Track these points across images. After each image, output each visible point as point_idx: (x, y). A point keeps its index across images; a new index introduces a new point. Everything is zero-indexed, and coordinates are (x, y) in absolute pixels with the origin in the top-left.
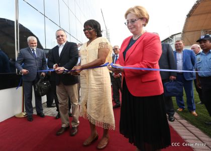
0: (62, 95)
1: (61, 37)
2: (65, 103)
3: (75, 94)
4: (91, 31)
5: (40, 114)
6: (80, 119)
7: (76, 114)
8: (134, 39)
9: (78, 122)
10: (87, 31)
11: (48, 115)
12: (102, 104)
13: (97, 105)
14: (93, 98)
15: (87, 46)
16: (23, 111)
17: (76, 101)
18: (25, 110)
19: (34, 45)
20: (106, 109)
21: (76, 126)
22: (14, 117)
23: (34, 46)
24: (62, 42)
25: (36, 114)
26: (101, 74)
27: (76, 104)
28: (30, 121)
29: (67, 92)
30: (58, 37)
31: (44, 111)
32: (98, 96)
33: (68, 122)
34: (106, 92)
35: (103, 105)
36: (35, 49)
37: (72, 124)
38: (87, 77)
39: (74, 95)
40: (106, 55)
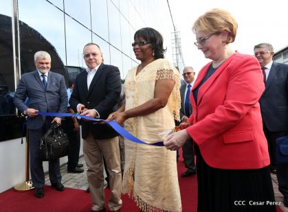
0: (93, 155)
1: (91, 57)
2: (97, 169)
3: (115, 154)
4: (145, 47)
5: (56, 186)
6: (124, 197)
7: (117, 189)
8: (215, 66)
9: (120, 202)
10: (137, 46)
11: (71, 187)
12: (160, 178)
13: (152, 177)
14: (144, 166)
15: (137, 74)
16: (28, 180)
17: (117, 166)
18: (30, 178)
19: (45, 66)
20: (167, 186)
21: (116, 209)
22: (13, 189)
23: (44, 68)
24: (94, 65)
25: (50, 184)
26: (160, 124)
27: (117, 172)
28: (39, 198)
29: (100, 151)
30: (87, 56)
31: (63, 178)
32: (153, 163)
33: (103, 202)
34: (167, 156)
35: (162, 179)
36: (47, 74)
37: (110, 205)
38: (135, 129)
39: (112, 157)
40: (169, 91)
